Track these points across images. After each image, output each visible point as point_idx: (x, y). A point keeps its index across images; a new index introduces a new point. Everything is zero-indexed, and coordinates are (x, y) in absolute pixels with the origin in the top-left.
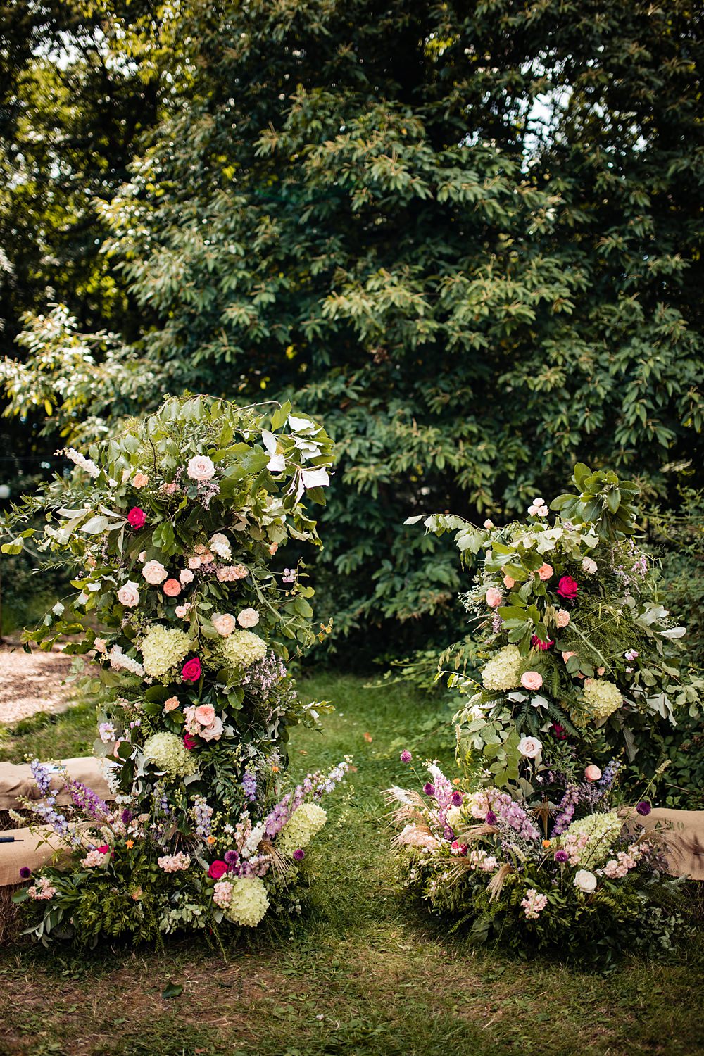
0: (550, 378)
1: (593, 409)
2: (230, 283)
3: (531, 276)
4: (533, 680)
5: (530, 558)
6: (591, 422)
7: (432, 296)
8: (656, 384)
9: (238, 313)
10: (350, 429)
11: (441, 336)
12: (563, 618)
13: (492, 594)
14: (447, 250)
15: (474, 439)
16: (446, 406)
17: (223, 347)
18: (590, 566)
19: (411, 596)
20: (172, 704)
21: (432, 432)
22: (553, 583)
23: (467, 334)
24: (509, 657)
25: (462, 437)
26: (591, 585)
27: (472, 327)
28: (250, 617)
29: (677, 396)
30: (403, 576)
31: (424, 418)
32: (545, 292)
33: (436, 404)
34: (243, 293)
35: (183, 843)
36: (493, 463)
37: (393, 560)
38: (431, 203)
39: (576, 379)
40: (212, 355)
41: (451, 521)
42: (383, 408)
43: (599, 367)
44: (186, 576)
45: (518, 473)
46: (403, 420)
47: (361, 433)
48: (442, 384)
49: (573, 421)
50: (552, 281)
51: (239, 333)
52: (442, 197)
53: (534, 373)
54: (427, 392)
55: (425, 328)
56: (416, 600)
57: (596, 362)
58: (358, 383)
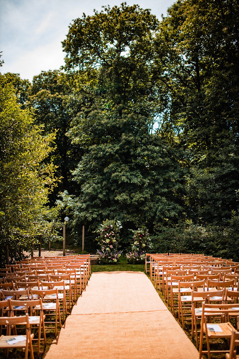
0: (147, 208)
1: (153, 213)
2: (99, 191)
3: (144, 193)
4: (138, 243)
5: (138, 233)
6: (152, 215)
7: (130, 196)
8: (161, 210)
9: (100, 196)
10: (117, 215)
11: (131, 202)
12: (141, 238)
13: (135, 236)
14: (132, 188)
15: (136, 217)
16: (132, 211)
17: (97, 201)
18: (143, 234)
19: (127, 240)
20: (108, 245)
21: (130, 216)
22: (140, 235)
23: (135, 202)
24: (136, 242)
25: (134, 216)
26: (143, 236)
27: (135, 201)
28: (115, 238)
29: (164, 212)
30: (125, 237)
31: (128, 213)
32: (146, 196)
33: (130, 211)
34: (101, 192)
35: (110, 256)
36: (139, 220)
37: (124, 235)
38: (130, 183)
39: (151, 208)
40: (96, 202)
41: (132, 230)
42: (122, 211)
43: (154, 206)
44: (110, 235)
45: (142, 222)
46: (125, 213)
47: (119, 215)
48: (131, 208)
49: (150, 215)
50: (147, 193)
51: (100, 199)
52: (132, 182)
53: (145, 207)
54: (129, 209)
55: (129, 202)
56: (127, 241)
57: (154, 205)
58: (118, 207)
